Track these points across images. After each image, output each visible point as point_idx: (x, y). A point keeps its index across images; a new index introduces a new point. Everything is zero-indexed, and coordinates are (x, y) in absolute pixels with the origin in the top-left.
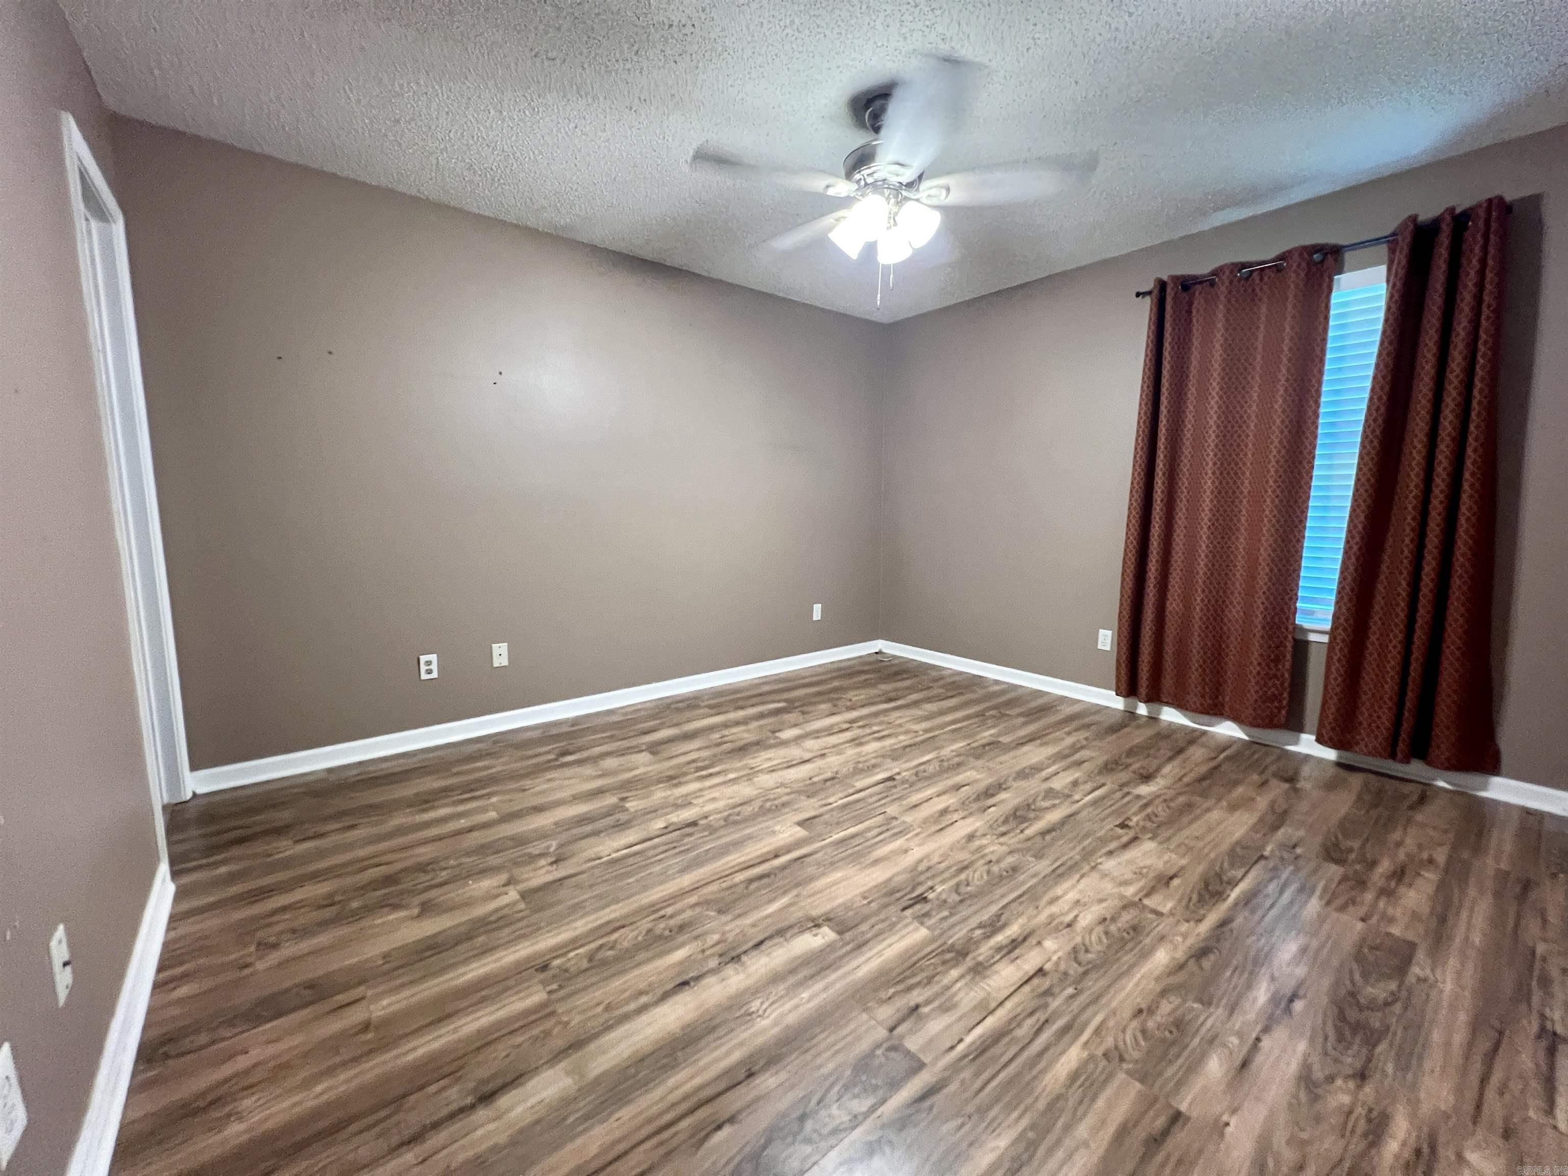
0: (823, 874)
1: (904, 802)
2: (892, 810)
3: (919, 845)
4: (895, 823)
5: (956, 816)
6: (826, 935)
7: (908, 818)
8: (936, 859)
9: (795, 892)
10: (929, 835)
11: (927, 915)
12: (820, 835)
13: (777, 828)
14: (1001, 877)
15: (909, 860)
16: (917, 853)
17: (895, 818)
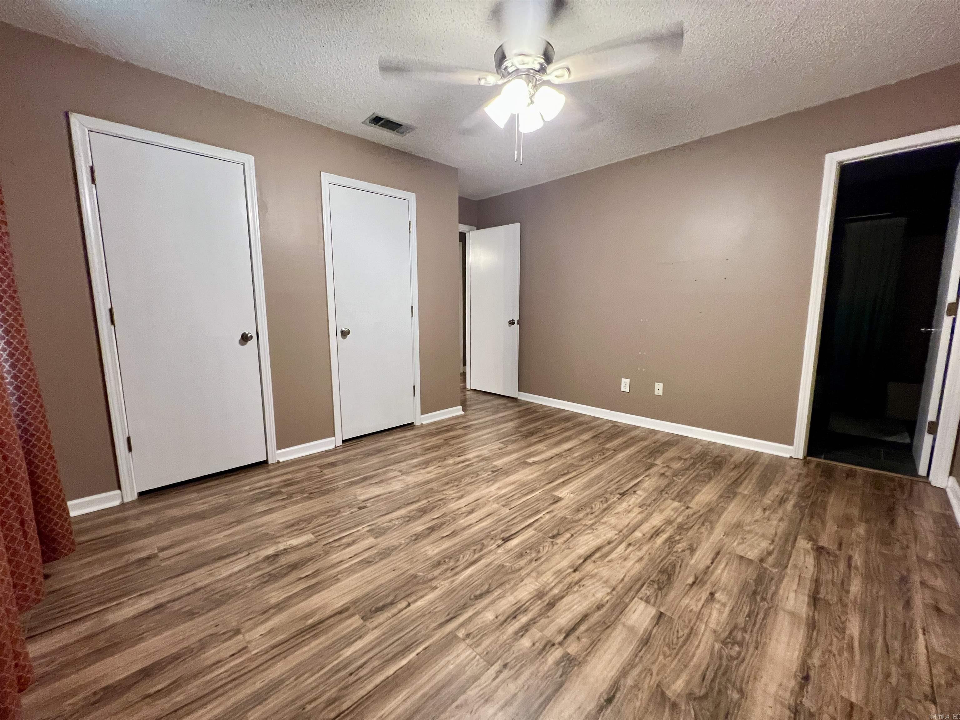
0: (538, 477)
1: (496, 518)
2: (505, 511)
3: (491, 491)
4: (504, 503)
5: (464, 509)
6: (530, 460)
7: (495, 506)
8: (483, 486)
9: (547, 470)
10: (484, 497)
11: (492, 467)
12: (546, 493)
13: (572, 495)
14: (455, 480)
15: (497, 485)
16: (493, 488)
17: (504, 506)
